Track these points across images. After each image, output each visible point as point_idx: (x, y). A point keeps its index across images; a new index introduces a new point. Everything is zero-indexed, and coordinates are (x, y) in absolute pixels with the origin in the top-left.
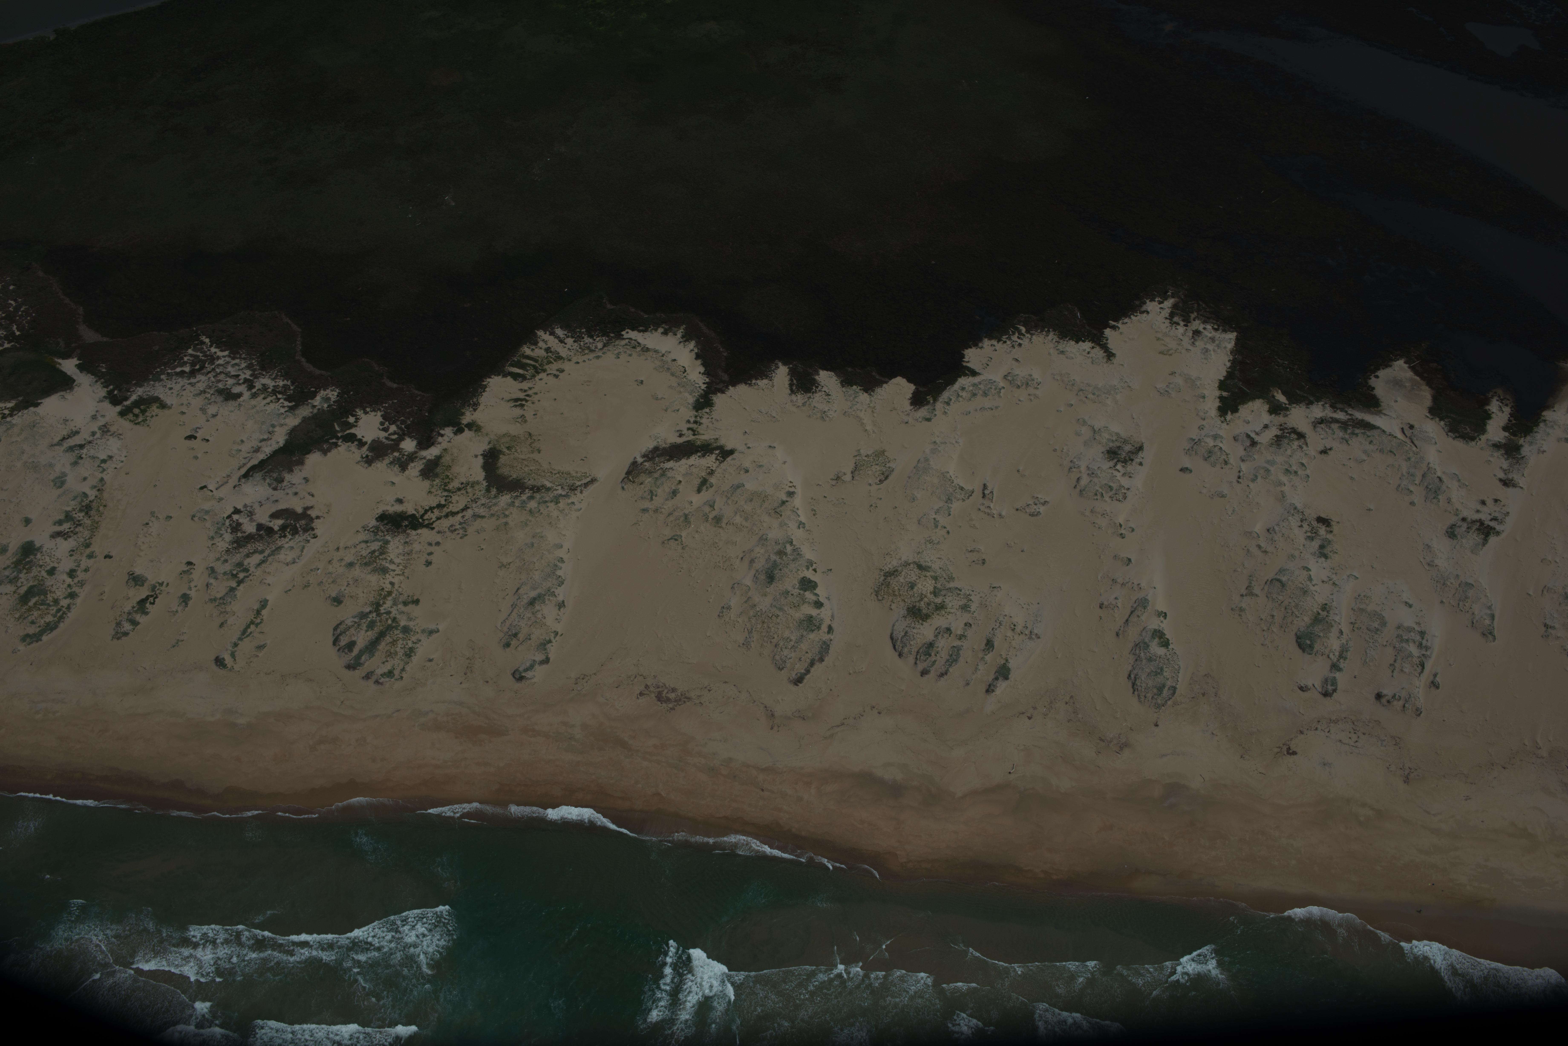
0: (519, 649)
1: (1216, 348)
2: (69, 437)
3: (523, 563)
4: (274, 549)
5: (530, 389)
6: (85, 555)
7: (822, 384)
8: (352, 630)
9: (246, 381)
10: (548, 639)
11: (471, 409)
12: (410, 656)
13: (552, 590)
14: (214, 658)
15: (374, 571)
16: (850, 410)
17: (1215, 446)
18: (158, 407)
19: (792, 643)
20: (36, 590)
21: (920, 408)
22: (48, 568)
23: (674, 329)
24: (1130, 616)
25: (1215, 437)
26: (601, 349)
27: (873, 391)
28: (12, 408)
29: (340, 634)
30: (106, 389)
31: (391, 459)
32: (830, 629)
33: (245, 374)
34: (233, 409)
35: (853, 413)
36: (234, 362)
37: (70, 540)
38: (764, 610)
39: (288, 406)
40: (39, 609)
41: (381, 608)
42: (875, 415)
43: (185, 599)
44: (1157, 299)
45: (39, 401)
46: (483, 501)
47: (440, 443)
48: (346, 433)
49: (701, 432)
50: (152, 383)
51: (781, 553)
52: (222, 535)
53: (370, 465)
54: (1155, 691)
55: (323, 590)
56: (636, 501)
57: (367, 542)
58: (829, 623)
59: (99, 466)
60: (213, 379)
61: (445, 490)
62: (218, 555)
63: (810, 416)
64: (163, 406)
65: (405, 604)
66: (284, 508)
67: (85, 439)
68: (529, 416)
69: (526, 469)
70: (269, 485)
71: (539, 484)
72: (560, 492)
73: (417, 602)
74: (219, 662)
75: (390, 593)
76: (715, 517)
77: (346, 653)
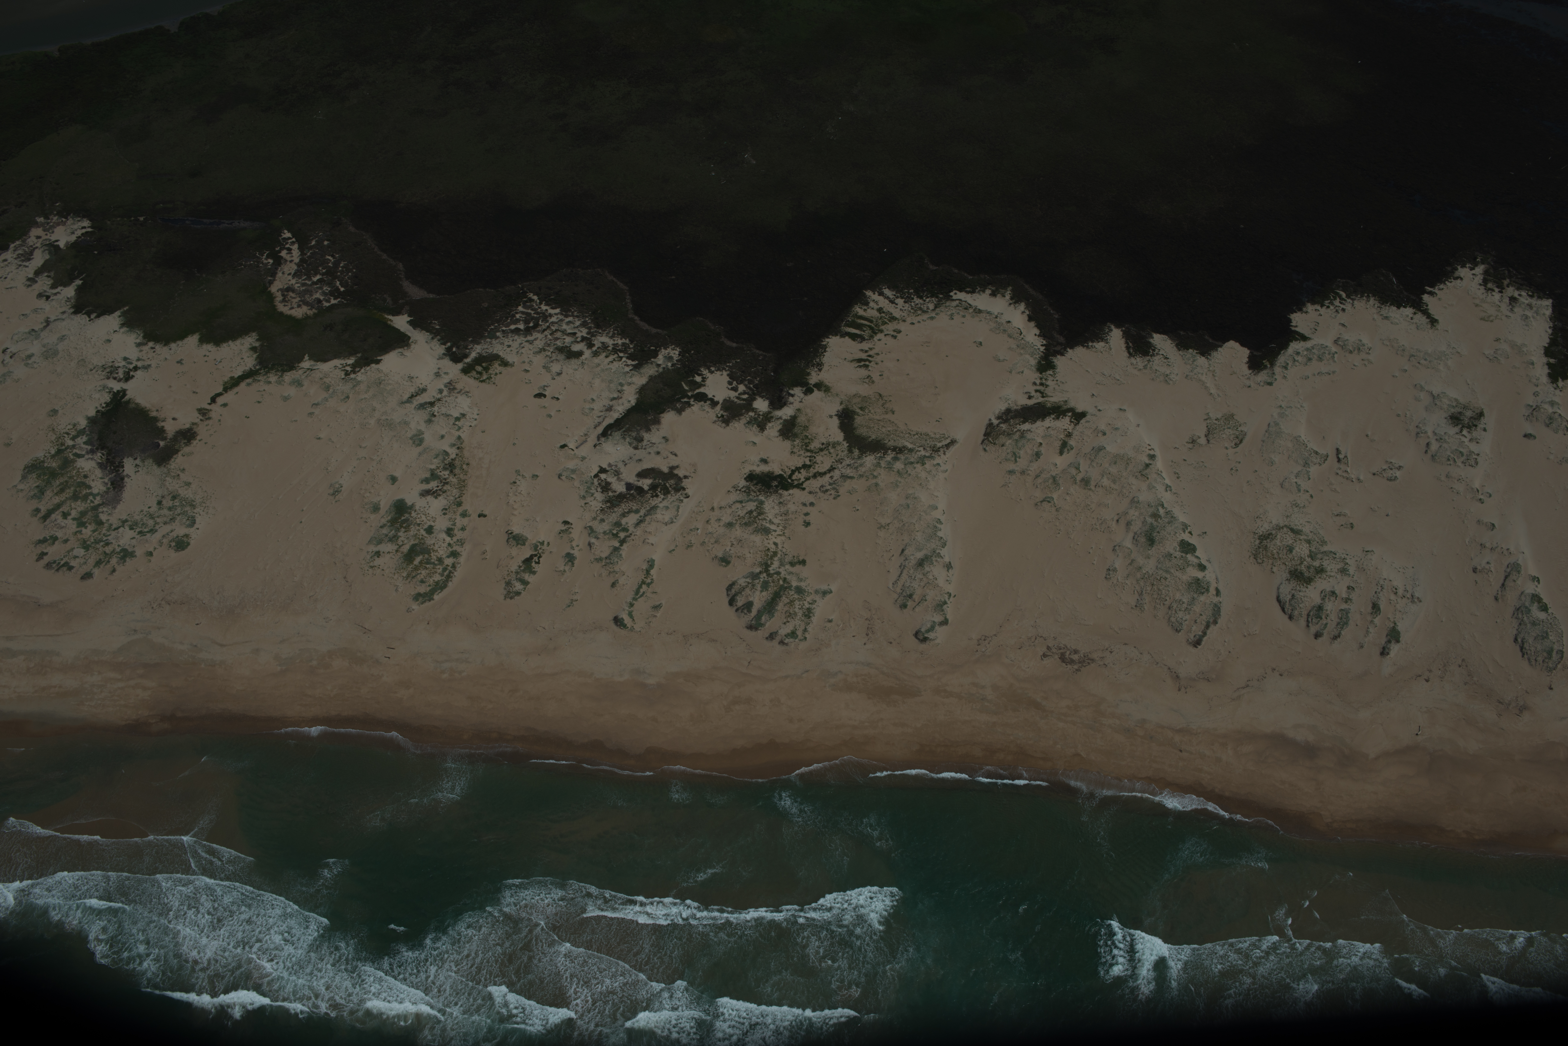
0: (917, 610)
1: (1535, 315)
2: (417, 394)
3: (902, 524)
4: (648, 508)
5: (871, 349)
6: (458, 513)
7: (1158, 346)
8: (748, 591)
9: (583, 339)
10: (943, 600)
11: (816, 369)
12: (810, 617)
13: (937, 551)
14: (611, 618)
15: (756, 531)
16: (1191, 374)
17: (1555, 413)
18: (500, 365)
19: (1185, 605)
20: (418, 548)
21: (1259, 372)
22: (426, 527)
23: (1000, 290)
24: (1505, 580)
25: (1552, 403)
26: (933, 310)
27: (1210, 355)
28: (352, 364)
29: (736, 595)
30: (444, 347)
31: (748, 419)
32: (1218, 592)
33: (581, 332)
34: (577, 367)
35: (1195, 377)
36: (567, 320)
37: (440, 498)
38: (1151, 573)
39: (632, 365)
40: (426, 568)
41: (770, 569)
42: (1216, 378)
43: (570, 558)
44: (1467, 266)
45: (379, 358)
46: (848, 461)
47: (792, 403)
48: (695, 392)
49: (1049, 394)
50: (489, 340)
51: (1155, 516)
52: (592, 495)
53: (728, 425)
54: (1545, 654)
55: (708, 551)
56: (1000, 463)
57: (741, 502)
58: (1216, 585)
59: (454, 424)
60: (549, 336)
61: (808, 451)
62: (594, 515)
63: (1153, 379)
64: (505, 364)
65: (792, 564)
66: (649, 467)
67: (434, 397)
68: (875, 377)
69: (884, 430)
70: (630, 444)
71: (900, 445)
72: (923, 453)
73: (803, 562)
74: (618, 621)
75: (775, 554)
76: (1083, 480)
77: (745, 614)
